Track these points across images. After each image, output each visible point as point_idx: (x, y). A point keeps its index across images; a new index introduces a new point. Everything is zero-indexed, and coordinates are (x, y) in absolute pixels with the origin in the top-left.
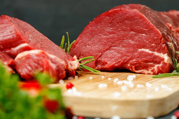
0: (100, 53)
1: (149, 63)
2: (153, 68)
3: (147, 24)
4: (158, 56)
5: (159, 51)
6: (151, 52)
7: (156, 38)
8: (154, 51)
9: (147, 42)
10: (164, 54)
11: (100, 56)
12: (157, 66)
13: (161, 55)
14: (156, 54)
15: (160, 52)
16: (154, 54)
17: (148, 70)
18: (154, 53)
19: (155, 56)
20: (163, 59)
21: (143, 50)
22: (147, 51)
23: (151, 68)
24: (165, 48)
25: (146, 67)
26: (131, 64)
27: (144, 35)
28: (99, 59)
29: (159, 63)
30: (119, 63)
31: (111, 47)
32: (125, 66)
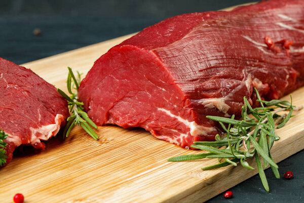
0: (112, 103)
1: (172, 130)
2: (178, 137)
3: (166, 76)
4: (182, 123)
5: (183, 116)
6: (173, 116)
7: (177, 97)
8: (178, 116)
9: (168, 101)
10: (190, 121)
11: (112, 107)
12: (182, 135)
13: (186, 122)
14: (180, 119)
15: (185, 119)
16: (177, 119)
17: (173, 139)
18: (177, 117)
19: (178, 122)
20: (189, 129)
21: (163, 110)
22: (168, 113)
23: (176, 137)
24: (190, 113)
25: (170, 134)
26: (149, 127)
27: (163, 89)
28: (110, 111)
29: (185, 133)
30: (134, 123)
31: (124, 97)
32: (142, 126)
